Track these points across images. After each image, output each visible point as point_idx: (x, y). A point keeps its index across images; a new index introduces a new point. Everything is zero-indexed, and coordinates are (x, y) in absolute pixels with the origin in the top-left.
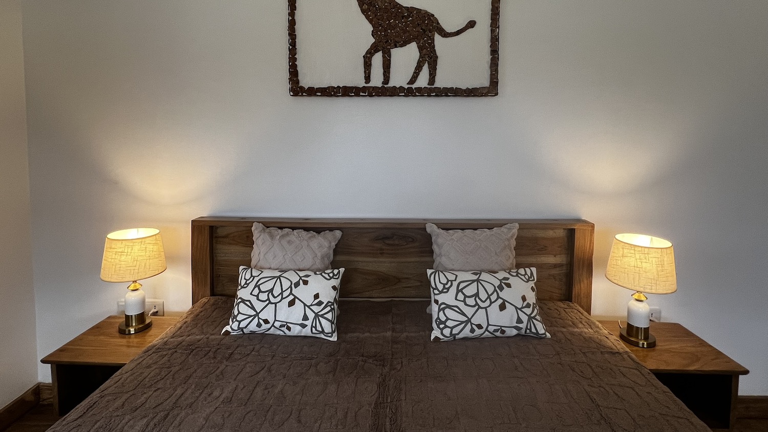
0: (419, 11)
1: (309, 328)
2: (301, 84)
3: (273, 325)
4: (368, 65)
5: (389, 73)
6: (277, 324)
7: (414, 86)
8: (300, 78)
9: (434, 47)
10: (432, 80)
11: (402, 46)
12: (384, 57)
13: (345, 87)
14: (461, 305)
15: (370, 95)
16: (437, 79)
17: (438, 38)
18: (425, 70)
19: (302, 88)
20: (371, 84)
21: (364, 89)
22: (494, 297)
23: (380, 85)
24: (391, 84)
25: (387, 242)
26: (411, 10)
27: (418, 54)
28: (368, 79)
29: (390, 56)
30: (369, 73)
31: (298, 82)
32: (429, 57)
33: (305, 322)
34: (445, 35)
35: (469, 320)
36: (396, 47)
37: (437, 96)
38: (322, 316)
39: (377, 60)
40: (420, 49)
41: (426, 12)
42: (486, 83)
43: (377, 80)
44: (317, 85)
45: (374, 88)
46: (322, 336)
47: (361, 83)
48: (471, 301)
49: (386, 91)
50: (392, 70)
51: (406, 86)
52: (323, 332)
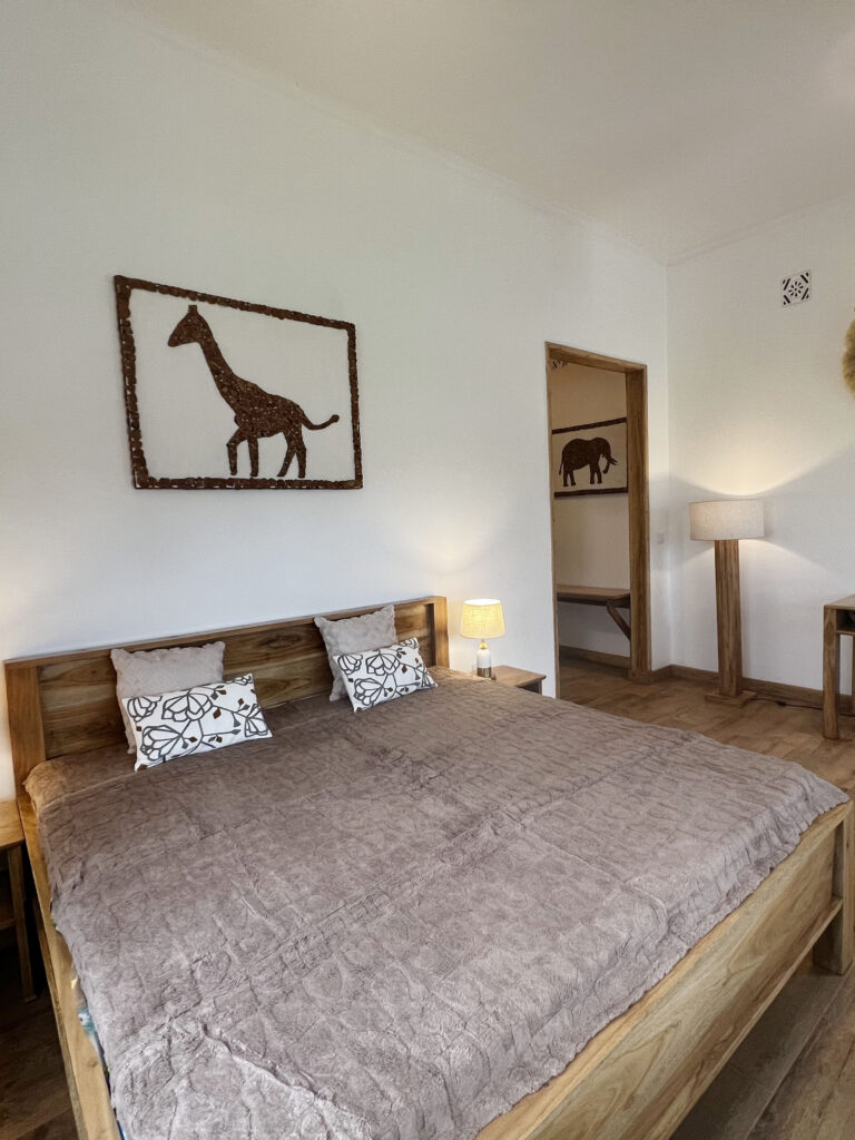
0: (284, 400)
1: (242, 733)
2: (151, 474)
3: (201, 742)
4: (233, 456)
5: (257, 464)
6: (206, 739)
7: (285, 478)
8: (148, 467)
9: (301, 438)
10: (302, 472)
11: (269, 435)
12: (250, 447)
13: (208, 479)
14: (374, 676)
15: (238, 488)
16: (307, 471)
17: (304, 429)
18: (295, 462)
19: (152, 479)
20: (239, 476)
21: (230, 481)
22: (396, 664)
23: (248, 476)
24: (260, 476)
25: (273, 645)
26: (276, 398)
27: (286, 445)
28: (234, 469)
29: (257, 446)
30: (235, 464)
31: (146, 472)
32: (297, 449)
33: (238, 728)
34: (312, 427)
35: (382, 686)
36: (263, 436)
37: (308, 488)
38: (253, 717)
39: (243, 449)
40: (289, 439)
41: (292, 403)
42: (352, 477)
43: (244, 472)
44: (172, 476)
45: (242, 480)
46: (257, 737)
47: (227, 475)
48: (380, 671)
49: (255, 484)
50: (260, 461)
51: (277, 479)
52: (257, 732)
